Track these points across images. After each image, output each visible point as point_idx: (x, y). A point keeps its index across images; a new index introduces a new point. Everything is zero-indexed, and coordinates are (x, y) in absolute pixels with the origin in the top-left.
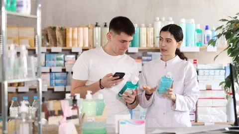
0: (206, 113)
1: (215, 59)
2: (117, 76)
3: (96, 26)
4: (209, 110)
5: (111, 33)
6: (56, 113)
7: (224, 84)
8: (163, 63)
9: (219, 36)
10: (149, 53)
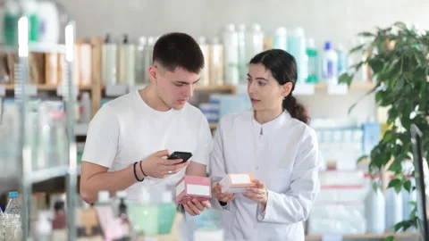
0: (325, 216)
1: (349, 111)
2: (176, 158)
3: (107, 41)
4: (331, 210)
5: (156, 67)
6: (89, 231)
7: (369, 160)
8: (257, 125)
9: (359, 66)
10: (215, 97)
